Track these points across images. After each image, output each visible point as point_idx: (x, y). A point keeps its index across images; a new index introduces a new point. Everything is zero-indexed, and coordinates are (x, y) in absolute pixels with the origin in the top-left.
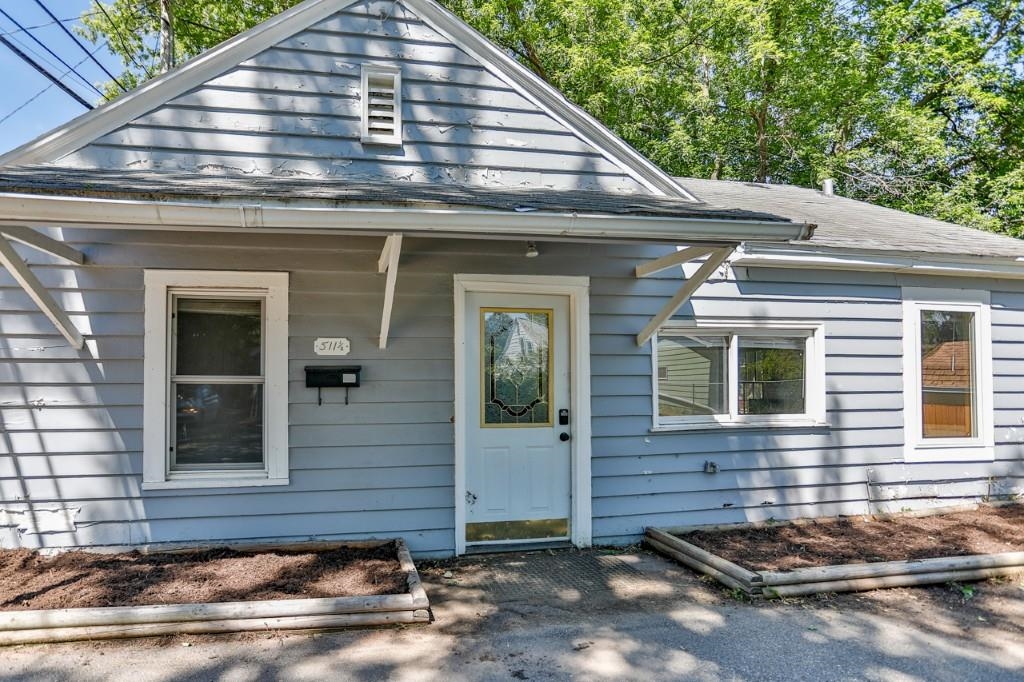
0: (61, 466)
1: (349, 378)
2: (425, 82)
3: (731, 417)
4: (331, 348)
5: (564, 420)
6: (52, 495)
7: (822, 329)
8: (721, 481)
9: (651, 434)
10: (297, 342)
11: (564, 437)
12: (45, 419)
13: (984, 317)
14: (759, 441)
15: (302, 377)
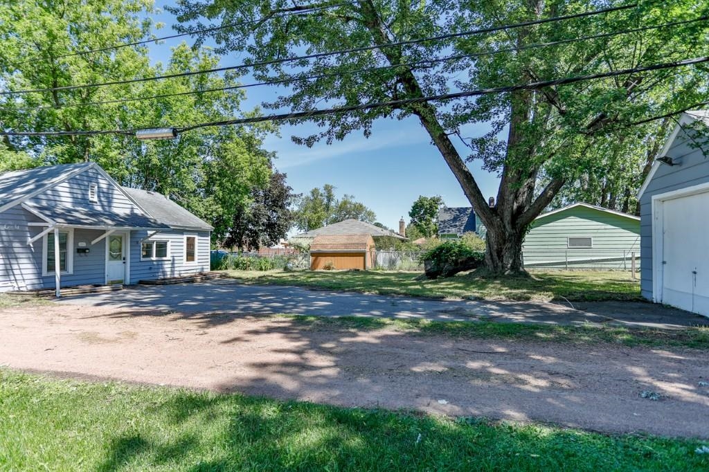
0: (23, 271)
1: (87, 251)
2: (103, 192)
3: (154, 258)
4: (82, 245)
5: (124, 259)
6: (21, 278)
7: (170, 240)
8: (152, 271)
9: (140, 262)
10: (75, 243)
11: (124, 263)
12: (22, 266)
13: (197, 237)
14: (160, 263)
15: (76, 251)
